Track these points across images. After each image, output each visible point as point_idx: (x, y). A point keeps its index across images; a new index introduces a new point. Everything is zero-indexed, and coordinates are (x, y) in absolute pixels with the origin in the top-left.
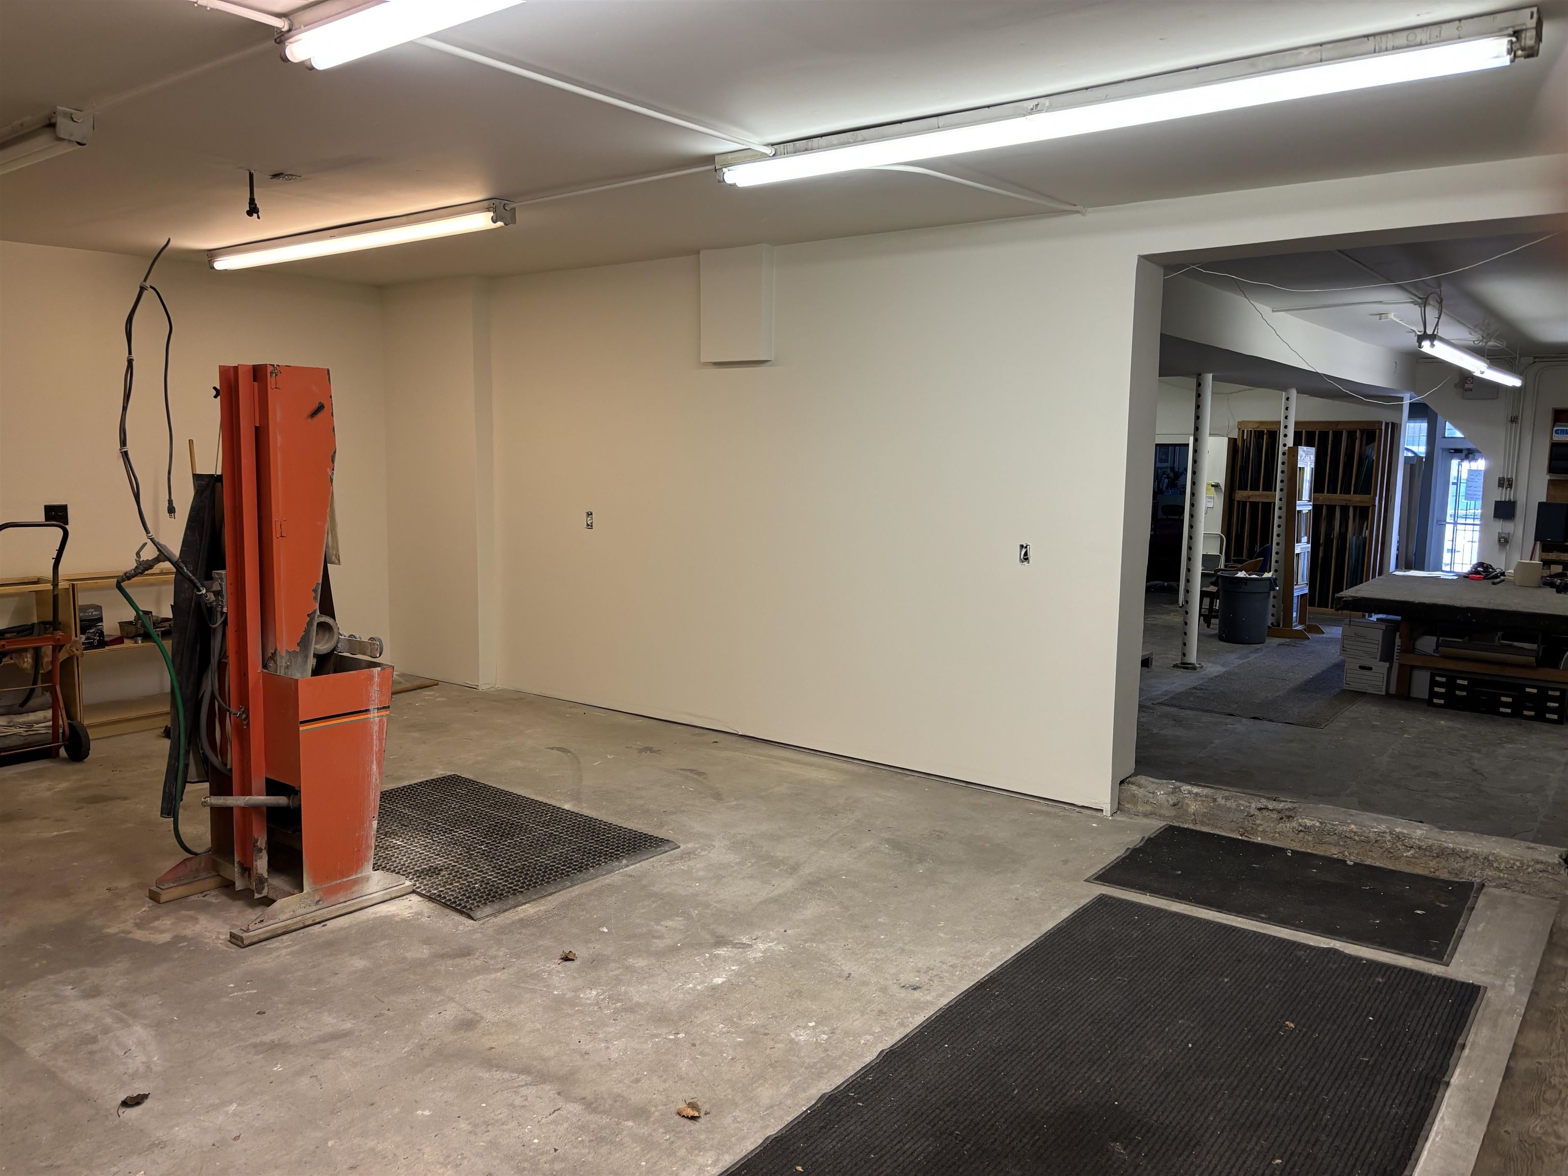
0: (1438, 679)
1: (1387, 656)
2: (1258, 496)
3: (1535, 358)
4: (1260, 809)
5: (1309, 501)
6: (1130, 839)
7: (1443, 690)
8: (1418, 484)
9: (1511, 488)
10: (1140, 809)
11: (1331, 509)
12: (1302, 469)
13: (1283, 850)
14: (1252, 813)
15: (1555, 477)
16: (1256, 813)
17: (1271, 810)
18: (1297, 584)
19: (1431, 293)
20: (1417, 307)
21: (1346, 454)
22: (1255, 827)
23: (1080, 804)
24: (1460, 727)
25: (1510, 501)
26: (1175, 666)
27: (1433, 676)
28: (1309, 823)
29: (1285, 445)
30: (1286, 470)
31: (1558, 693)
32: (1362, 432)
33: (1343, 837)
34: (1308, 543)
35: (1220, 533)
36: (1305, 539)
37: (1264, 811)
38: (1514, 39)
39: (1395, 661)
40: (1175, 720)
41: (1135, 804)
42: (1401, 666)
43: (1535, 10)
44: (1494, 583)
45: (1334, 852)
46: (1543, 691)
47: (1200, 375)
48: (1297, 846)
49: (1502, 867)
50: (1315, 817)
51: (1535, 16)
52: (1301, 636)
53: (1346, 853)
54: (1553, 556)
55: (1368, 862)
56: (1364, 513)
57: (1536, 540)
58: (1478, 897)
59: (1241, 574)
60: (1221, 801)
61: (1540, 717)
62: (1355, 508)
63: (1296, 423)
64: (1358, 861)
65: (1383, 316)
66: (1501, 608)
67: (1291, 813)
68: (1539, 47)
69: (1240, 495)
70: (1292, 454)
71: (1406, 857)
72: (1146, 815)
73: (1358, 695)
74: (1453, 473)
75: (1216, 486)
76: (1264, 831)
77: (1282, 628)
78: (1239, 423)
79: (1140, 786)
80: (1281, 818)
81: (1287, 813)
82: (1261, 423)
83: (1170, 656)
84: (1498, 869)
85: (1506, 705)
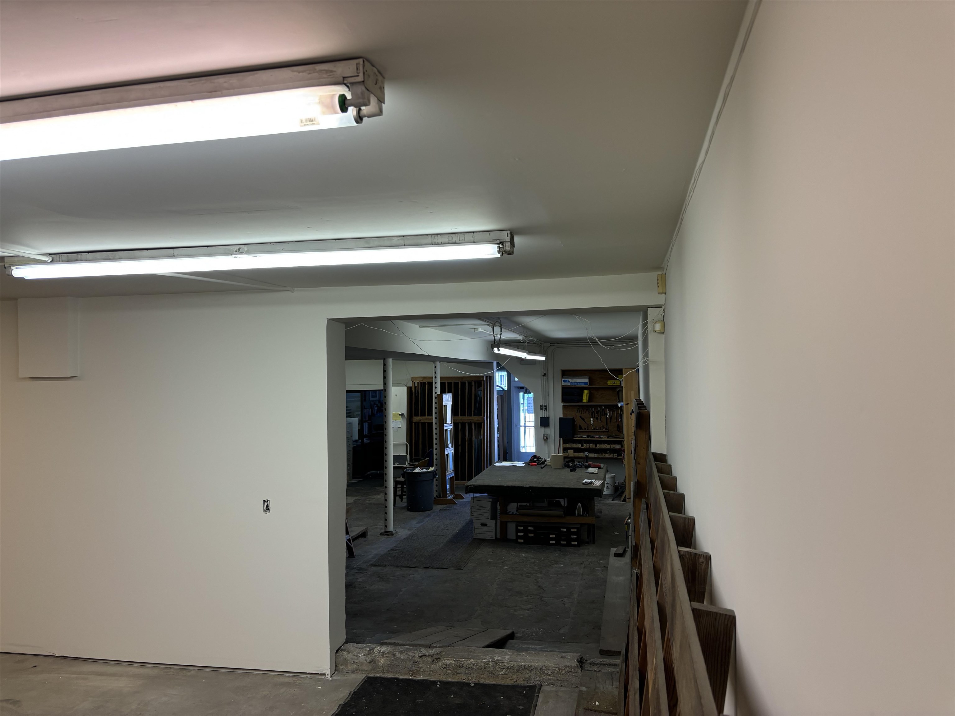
0: (519, 528)
1: (494, 517)
2: (424, 419)
3: (551, 343)
4: (421, 657)
5: (451, 423)
6: (342, 695)
7: (522, 534)
8: (505, 405)
9: (546, 410)
10: (350, 668)
11: (463, 425)
12: (446, 406)
13: (434, 683)
14: (416, 660)
15: (566, 404)
16: (419, 660)
17: (427, 656)
18: (448, 472)
19: (496, 322)
20: (491, 327)
21: (468, 394)
22: (418, 669)
23: (311, 672)
24: (532, 556)
25: (546, 417)
26: (381, 534)
27: (517, 526)
28: (448, 662)
29: (436, 393)
30: (437, 407)
31: (576, 530)
32: (475, 382)
33: (468, 668)
34: (452, 447)
35: (406, 442)
36: (450, 445)
37: (423, 658)
38: (501, 245)
39: (498, 519)
40: (379, 577)
41: (346, 665)
42: (501, 522)
43: (509, 232)
44: (542, 468)
45: (463, 678)
46: (569, 529)
47: (385, 359)
48: (443, 678)
49: (550, 673)
50: (451, 658)
51: (509, 235)
52: (452, 502)
53: (470, 678)
54: (569, 445)
55: (481, 682)
56: (480, 426)
57: (560, 438)
58: (539, 695)
59: (417, 470)
60: (398, 655)
61: (569, 545)
62: (475, 424)
63: (441, 378)
64: (476, 682)
65: (476, 329)
66: (545, 486)
67: (439, 657)
68: (513, 250)
69: (416, 419)
70: (440, 398)
71: (501, 674)
72: (353, 672)
73: (482, 541)
74: (521, 401)
75: (402, 415)
76: (424, 672)
77: (441, 498)
78: (412, 378)
79: (349, 652)
80: (434, 661)
81: (437, 657)
82: (424, 378)
83: (378, 526)
84: (548, 674)
85: (552, 539)
